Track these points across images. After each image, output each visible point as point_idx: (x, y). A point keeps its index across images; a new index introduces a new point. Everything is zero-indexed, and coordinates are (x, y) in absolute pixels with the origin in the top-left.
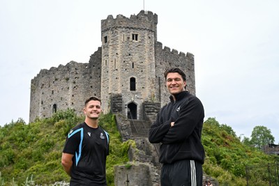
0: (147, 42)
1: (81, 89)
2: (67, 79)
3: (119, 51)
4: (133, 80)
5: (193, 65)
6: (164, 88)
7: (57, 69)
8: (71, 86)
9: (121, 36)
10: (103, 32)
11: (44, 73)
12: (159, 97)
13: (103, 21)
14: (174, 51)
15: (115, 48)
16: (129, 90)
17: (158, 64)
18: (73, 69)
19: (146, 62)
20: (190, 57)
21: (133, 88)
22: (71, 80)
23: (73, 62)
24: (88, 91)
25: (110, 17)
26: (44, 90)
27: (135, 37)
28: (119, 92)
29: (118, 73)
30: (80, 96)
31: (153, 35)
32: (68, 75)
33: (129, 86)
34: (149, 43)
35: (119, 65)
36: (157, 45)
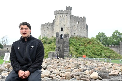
0: (66, 17)
1: (51, 30)
2: (47, 27)
3: (58, 20)
4: (62, 28)
5: (85, 20)
6: (74, 28)
7: (45, 24)
8: (48, 29)
9: (59, 16)
10: (55, 14)
11: (42, 25)
12: (72, 31)
14: (78, 17)
15: (57, 19)
16: (61, 31)
17: (72, 22)
19: (66, 23)
20: (84, 18)
21: (62, 30)
22: (48, 28)
23: (49, 23)
24: (53, 31)
25: (56, 11)
26: (42, 30)
27: (63, 16)
28: (58, 32)
29: (58, 27)
30: (51, 32)
31: (68, 15)
32: (47, 26)
33: (61, 30)
34: (67, 17)
35: (58, 24)
36: (71, 16)
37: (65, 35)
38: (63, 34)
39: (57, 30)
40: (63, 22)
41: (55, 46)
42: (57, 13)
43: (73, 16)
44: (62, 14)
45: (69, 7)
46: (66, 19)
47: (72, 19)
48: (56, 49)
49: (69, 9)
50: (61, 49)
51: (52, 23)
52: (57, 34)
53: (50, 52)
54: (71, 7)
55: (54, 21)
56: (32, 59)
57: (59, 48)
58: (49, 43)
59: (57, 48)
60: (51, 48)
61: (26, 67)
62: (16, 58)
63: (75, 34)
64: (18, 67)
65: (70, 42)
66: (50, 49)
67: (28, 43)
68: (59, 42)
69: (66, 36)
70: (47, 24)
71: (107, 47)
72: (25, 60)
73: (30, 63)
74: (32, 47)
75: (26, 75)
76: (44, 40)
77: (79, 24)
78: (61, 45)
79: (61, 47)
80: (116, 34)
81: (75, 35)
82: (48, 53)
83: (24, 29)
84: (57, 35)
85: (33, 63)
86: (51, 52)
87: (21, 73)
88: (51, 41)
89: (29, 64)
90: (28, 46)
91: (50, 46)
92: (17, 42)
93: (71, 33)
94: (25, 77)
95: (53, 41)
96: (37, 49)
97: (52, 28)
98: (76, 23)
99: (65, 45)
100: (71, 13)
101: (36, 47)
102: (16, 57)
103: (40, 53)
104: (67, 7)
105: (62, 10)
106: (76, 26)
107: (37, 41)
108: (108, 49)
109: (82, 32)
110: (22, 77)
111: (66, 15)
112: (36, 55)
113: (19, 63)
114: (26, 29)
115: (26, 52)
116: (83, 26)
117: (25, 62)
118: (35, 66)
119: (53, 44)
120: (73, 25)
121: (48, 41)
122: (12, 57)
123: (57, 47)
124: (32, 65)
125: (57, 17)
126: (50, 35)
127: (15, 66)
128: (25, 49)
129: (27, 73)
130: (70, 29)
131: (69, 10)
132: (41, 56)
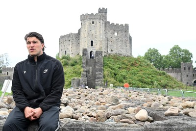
1: (75, 45)
3: (86, 30)
4: (92, 42)
5: (128, 29)
6: (110, 42)
7: (66, 36)
8: (71, 43)
9: (87, 23)
10: (81, 20)
11: (62, 37)
12: (108, 47)
13: (81, 16)
14: (117, 24)
15: (85, 28)
16: (90, 46)
17: (107, 32)
18: (71, 36)
19: (98, 33)
20: (127, 26)
21: (92, 45)
22: (71, 41)
23: (71, 33)
24: (78, 45)
25: (83, 15)
26: (62, 45)
27: (93, 23)
28: (86, 47)
29: (86, 39)
30: (75, 48)
31: (102, 21)
32: (70, 39)
33: (90, 44)
34: (99, 24)
35: (86, 35)
36: (107, 23)
37: (97, 52)
38: (94, 51)
39: (85, 44)
40: (93, 32)
41: (82, 70)
42: (84, 18)
43: (109, 22)
44: (92, 20)
45: (103, 8)
46: (98, 28)
47: (107, 27)
48: (83, 75)
49: (103, 11)
50: (91, 73)
51: (76, 34)
52: (85, 50)
53: (74, 79)
54: (107, 9)
55: (79, 30)
56: (45, 90)
57: (88, 72)
58: (73, 65)
59: (85, 73)
60: (75, 72)
61: (37, 101)
62: (21, 88)
63: (112, 51)
64: (25, 102)
65: (104, 63)
66: (74, 75)
67: (39, 65)
68: (87, 63)
69: (99, 53)
70: (70, 35)
71: (161, 71)
72: (35, 91)
73: (43, 95)
74: (46, 71)
75: (36, 115)
76: (64, 60)
77: (119, 35)
78: (91, 68)
79: (91, 71)
80: (176, 50)
81: (112, 53)
82: (70, 80)
83: (32, 43)
84: (85, 53)
85: (47, 95)
86: (76, 78)
87: (29, 111)
88: (76, 62)
89: (41, 98)
90: (39, 69)
91: (74, 69)
92: (22, 63)
93: (106, 49)
94: (35, 117)
95: (78, 61)
96: (54, 73)
97: (76, 41)
98: (114, 34)
99: (97, 67)
100: (106, 18)
101: (52, 71)
102: (21, 86)
103: (58, 80)
104: (100, 8)
105: (92, 14)
106: (114, 39)
107: (53, 62)
108: (164, 74)
109: (122, 48)
110: (30, 117)
111: (98, 21)
112: (52, 83)
113: (26, 95)
114: (34, 42)
115: (37, 79)
116: (124, 39)
117: (35, 94)
118: (51, 100)
119: (78, 66)
120: (109, 37)
121: (70, 62)
122: (16, 87)
123: (84, 71)
124: (46, 99)
125: (84, 25)
126: (74, 52)
127: (19, 100)
128: (35, 74)
129: (38, 111)
130: (104, 42)
131: (104, 14)
132: (59, 86)
